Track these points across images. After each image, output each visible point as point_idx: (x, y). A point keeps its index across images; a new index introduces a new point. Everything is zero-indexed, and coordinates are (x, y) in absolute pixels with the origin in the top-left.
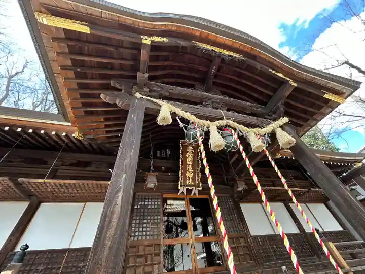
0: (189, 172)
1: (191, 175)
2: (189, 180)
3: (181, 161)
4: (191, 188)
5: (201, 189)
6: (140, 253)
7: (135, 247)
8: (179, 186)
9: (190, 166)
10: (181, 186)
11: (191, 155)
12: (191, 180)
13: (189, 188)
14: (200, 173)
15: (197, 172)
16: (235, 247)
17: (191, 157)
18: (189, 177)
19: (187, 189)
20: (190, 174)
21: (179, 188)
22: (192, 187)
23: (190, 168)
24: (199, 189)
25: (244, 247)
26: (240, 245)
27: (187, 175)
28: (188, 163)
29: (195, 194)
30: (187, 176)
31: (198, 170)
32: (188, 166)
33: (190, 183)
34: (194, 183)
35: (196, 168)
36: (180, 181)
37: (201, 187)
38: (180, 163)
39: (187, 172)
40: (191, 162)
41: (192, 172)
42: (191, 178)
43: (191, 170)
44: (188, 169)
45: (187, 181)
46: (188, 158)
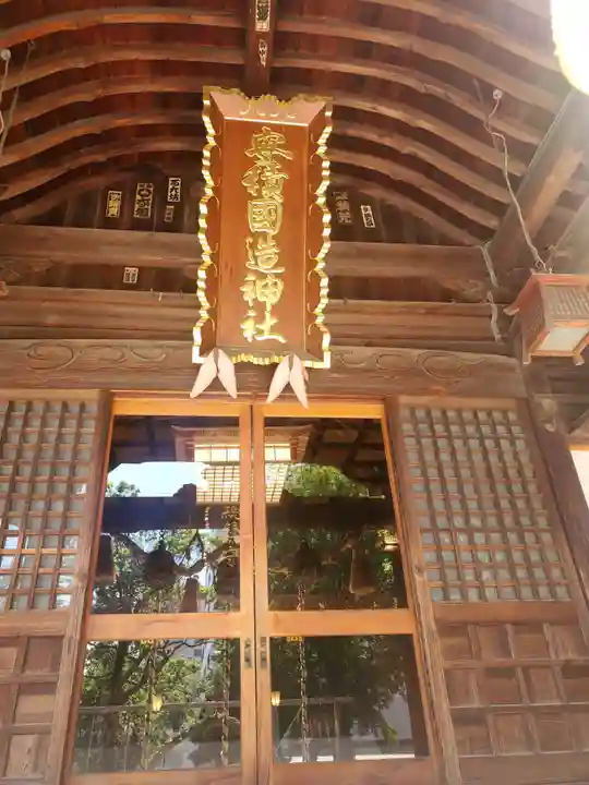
0: (263, 276)
1: (271, 295)
2: (260, 319)
4: (266, 362)
5: (326, 364)
8: (196, 351)
9: (267, 248)
10: (203, 352)
11: (274, 176)
12: (270, 321)
13: (256, 361)
14: (325, 282)
15: (305, 276)
17: (275, 191)
18: (260, 306)
19: (240, 368)
20: (264, 289)
21: (196, 359)
22: (275, 359)
23: (266, 257)
24: (318, 365)
25: (569, 669)
27: (249, 293)
28: (255, 227)
30: (248, 298)
31: (312, 263)
32: (253, 246)
33: (266, 336)
34: (285, 337)
35: (305, 252)
36: (200, 324)
37: (327, 356)
38: (202, 223)
39: (251, 277)
40: (273, 224)
41: (277, 276)
42: (269, 308)
43: (275, 266)
44: (255, 258)
45: (248, 329)
46: (255, 198)
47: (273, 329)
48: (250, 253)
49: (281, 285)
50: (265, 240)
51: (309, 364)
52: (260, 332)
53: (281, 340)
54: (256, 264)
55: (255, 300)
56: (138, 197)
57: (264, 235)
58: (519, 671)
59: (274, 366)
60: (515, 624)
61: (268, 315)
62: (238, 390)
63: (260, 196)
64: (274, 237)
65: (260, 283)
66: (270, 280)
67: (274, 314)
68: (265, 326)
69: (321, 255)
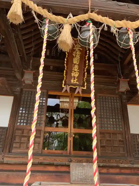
0: (75, 71)
1: (77, 75)
2: (74, 79)
3: (66, 60)
5: (85, 88)
6: (24, 135)
7: (20, 129)
10: (64, 85)
11: (78, 53)
12: (76, 80)
13: (73, 87)
14: (86, 73)
15: (83, 72)
16: (110, 140)
18: (74, 77)
19: (70, 88)
22: (77, 87)
23: (76, 68)
25: (120, 141)
26: (116, 139)
27: (73, 74)
28: (74, 62)
29: (78, 92)
31: (84, 70)
32: (74, 66)
33: (75, 82)
34: (79, 83)
35: (83, 68)
36: (64, 80)
37: (86, 87)
38: (65, 62)
39: (73, 72)
40: (78, 62)
41: (78, 71)
42: (76, 77)
44: (74, 68)
45: (72, 81)
46: (75, 57)
47: (77, 81)
48: (73, 67)
50: (76, 65)
51: (82, 88)
52: (74, 82)
54: (74, 69)
55: (74, 76)
56: (53, 51)
57: (76, 64)
58: (112, 141)
59: (76, 88)
60: (112, 133)
61: (76, 79)
62: (70, 91)
63: (76, 57)
64: (78, 65)
65: (75, 73)
66: (77, 72)
67: (77, 78)
68: (75, 81)
69: (86, 68)
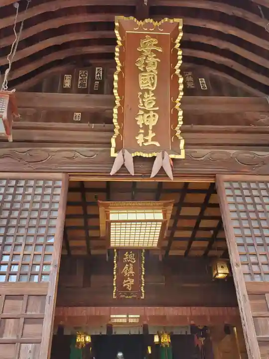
0: (147, 112)
1: (152, 121)
2: (146, 134)
3: (116, 77)
4: (150, 156)
5: (182, 156)
8: (113, 150)
9: (150, 97)
10: (116, 152)
11: (153, 61)
12: (151, 135)
13: (144, 155)
14: (181, 113)
15: (169, 111)
17: (153, 69)
18: (146, 127)
19: (136, 159)
20: (148, 119)
21: (113, 154)
22: (154, 154)
23: (149, 102)
24: (177, 157)
27: (140, 121)
28: (142, 87)
29: (162, 171)
30: (140, 123)
31: (173, 104)
32: (142, 97)
33: (150, 143)
34: (160, 143)
35: (170, 99)
36: (115, 136)
38: (116, 85)
39: (141, 112)
40: (153, 84)
41: (154, 111)
42: (151, 128)
43: (154, 107)
44: (143, 102)
45: (140, 139)
46: (142, 72)
47: (153, 139)
48: (140, 101)
49: (157, 116)
50: (148, 94)
51: (173, 156)
52: (146, 141)
53: (158, 144)
54: (144, 106)
55: (143, 124)
57: (148, 91)
59: (154, 158)
61: (150, 132)
62: (135, 172)
63: (145, 71)
64: (153, 91)
65: (146, 115)
66: (152, 114)
67: (153, 131)
68: (149, 138)
69: (178, 100)
